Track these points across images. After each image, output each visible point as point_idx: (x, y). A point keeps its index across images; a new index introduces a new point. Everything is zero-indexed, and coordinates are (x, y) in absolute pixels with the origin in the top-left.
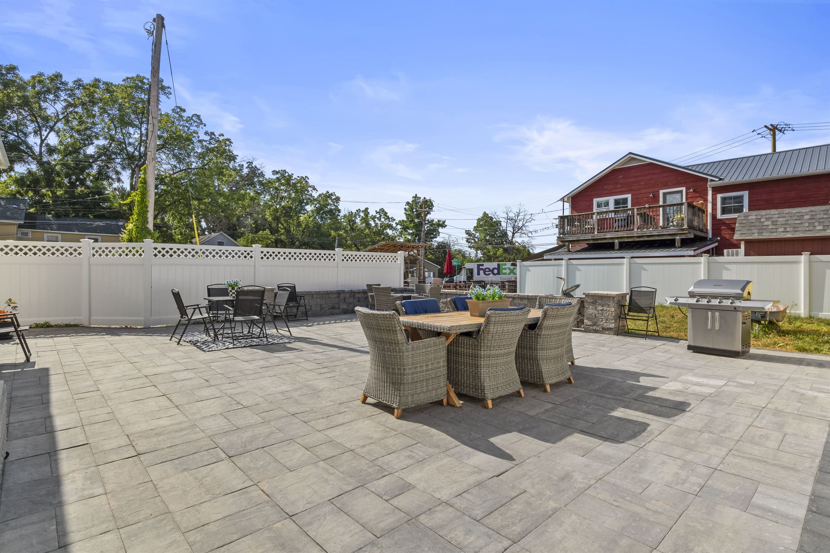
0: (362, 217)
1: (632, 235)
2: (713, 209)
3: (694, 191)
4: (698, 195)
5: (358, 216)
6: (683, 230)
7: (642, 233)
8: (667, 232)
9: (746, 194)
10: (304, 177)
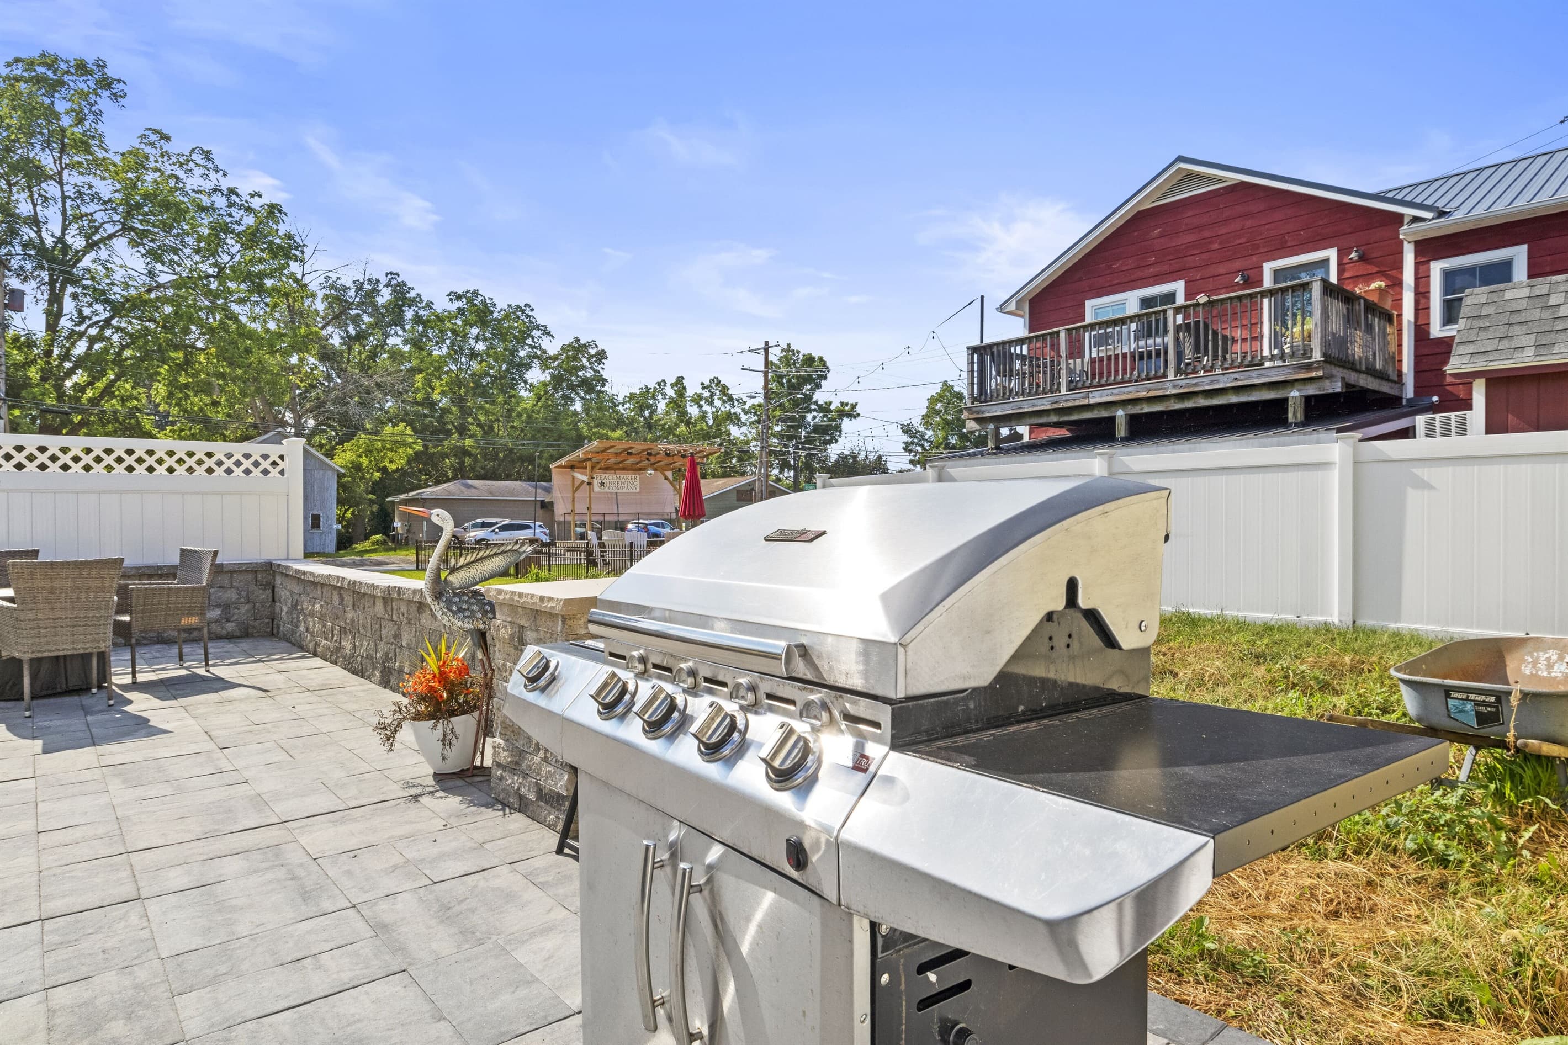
0: (671, 398)
1: (1160, 393)
2: (1417, 310)
3: (1362, 258)
4: (1375, 270)
5: (660, 397)
6: (1309, 367)
7: (1188, 385)
8: (1261, 376)
9: (1519, 255)
10: (522, 306)
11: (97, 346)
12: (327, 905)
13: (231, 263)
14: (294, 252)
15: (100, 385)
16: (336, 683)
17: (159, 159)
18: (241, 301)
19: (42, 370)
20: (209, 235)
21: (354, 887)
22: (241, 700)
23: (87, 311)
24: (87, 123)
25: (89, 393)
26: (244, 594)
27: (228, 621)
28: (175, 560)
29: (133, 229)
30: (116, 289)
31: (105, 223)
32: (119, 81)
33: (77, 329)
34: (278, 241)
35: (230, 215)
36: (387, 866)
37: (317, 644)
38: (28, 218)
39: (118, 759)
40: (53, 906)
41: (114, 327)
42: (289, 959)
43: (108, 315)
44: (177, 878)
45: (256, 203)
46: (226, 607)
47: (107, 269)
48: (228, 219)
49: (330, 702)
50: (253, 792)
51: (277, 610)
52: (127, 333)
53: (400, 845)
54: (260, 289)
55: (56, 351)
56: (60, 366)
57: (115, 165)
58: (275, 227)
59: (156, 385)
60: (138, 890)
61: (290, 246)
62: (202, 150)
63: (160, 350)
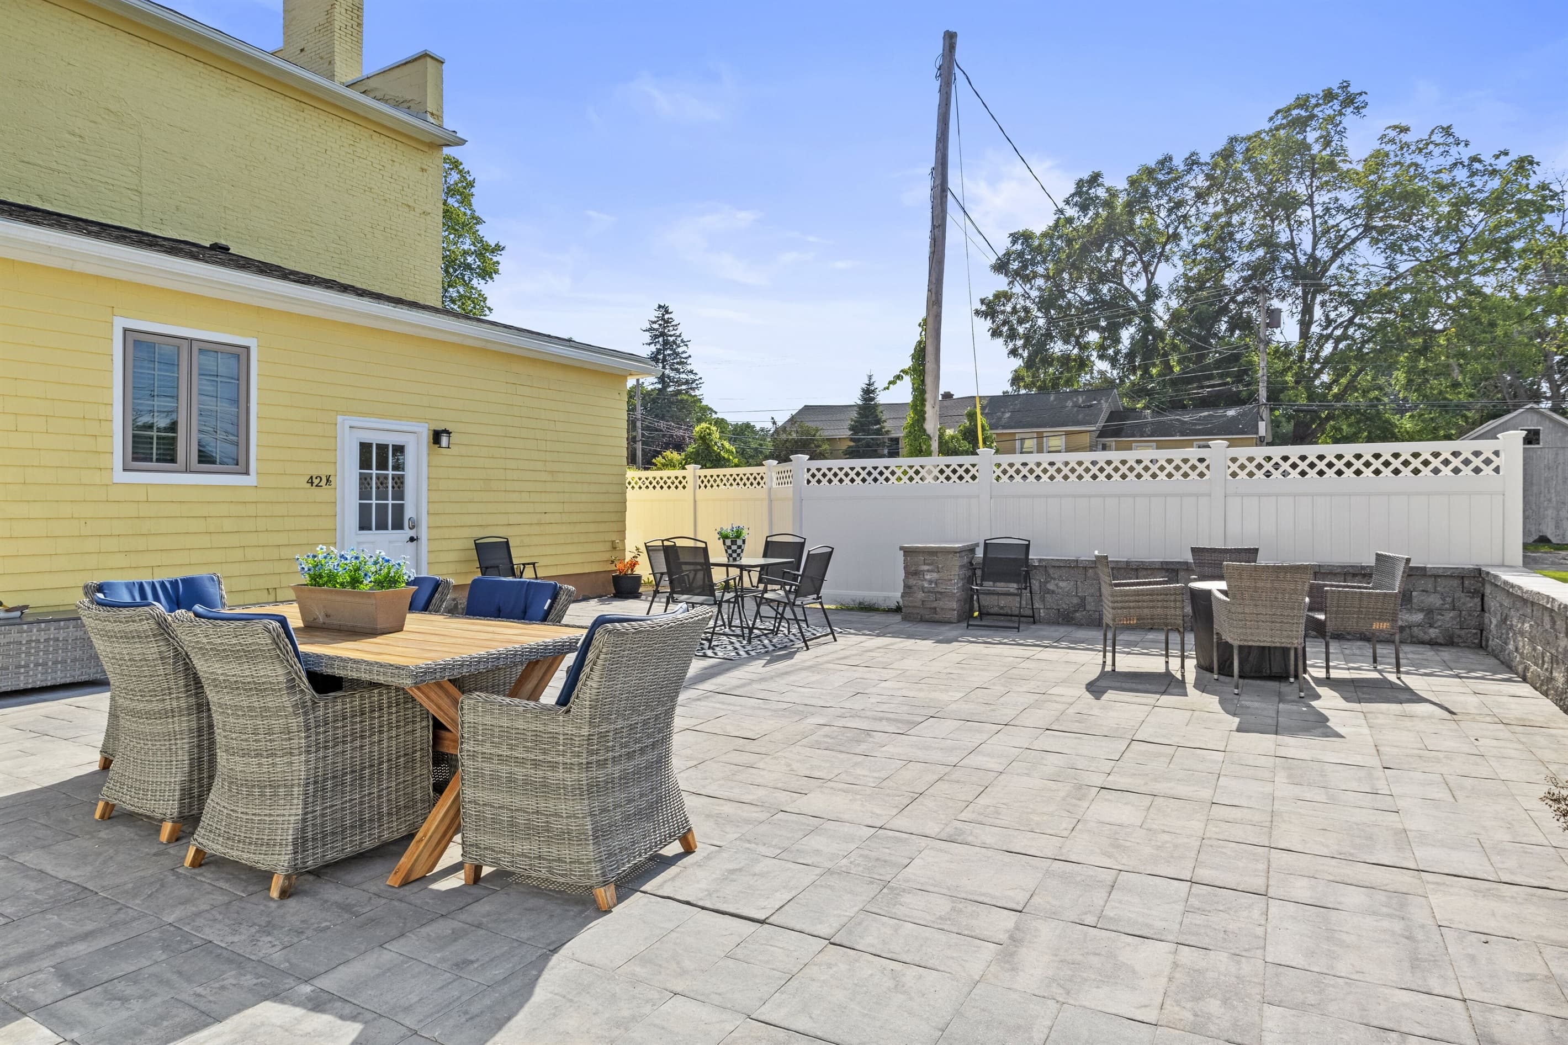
11: (1341, 346)
12: (1435, 984)
13: (1473, 236)
14: (1549, 202)
15: (1343, 381)
16: (1540, 720)
17: (1399, 153)
18: (1485, 272)
19: (1296, 374)
20: (1449, 212)
21: (1472, 978)
22: (1423, 718)
23: (1332, 315)
24: (1333, 144)
25: (1335, 390)
26: (1449, 600)
27: (1431, 626)
28: (1372, 562)
29: (1375, 228)
30: (1359, 288)
31: (1348, 230)
32: (1361, 94)
33: (1325, 332)
34: (1529, 197)
35: (1472, 185)
36: (1522, 971)
37: (1526, 669)
38: (1287, 243)
39: (1291, 753)
40: (1204, 874)
41: (1356, 325)
42: (1376, 1023)
43: (1351, 314)
44: (1301, 889)
45: (1502, 164)
46: (1429, 612)
47: (1350, 272)
48: (1470, 190)
49: (1523, 743)
50: (1400, 826)
51: (1486, 621)
52: (1367, 329)
53: (1549, 952)
54: (1506, 254)
55: (1308, 355)
56: (1311, 368)
57: (1357, 174)
58: (1525, 182)
59: (1395, 373)
60: (1268, 886)
61: (1544, 198)
62: (1442, 128)
63: (1398, 339)
